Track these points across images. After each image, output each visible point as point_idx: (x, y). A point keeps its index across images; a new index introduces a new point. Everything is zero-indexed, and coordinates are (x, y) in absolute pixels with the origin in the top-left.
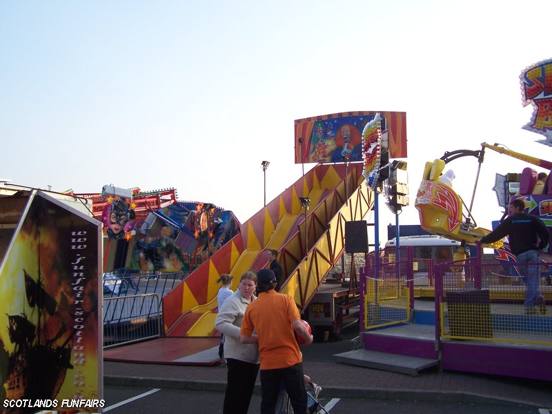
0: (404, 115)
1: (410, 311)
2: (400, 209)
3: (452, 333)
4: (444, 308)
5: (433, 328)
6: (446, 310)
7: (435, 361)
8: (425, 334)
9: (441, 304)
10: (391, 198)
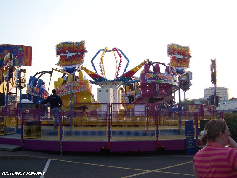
0: (31, 47)
1: (16, 129)
2: (22, 88)
3: (27, 136)
4: (25, 127)
5: (20, 135)
6: (25, 128)
7: (21, 146)
8: (18, 137)
9: (23, 126)
10: (19, 84)
